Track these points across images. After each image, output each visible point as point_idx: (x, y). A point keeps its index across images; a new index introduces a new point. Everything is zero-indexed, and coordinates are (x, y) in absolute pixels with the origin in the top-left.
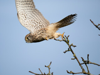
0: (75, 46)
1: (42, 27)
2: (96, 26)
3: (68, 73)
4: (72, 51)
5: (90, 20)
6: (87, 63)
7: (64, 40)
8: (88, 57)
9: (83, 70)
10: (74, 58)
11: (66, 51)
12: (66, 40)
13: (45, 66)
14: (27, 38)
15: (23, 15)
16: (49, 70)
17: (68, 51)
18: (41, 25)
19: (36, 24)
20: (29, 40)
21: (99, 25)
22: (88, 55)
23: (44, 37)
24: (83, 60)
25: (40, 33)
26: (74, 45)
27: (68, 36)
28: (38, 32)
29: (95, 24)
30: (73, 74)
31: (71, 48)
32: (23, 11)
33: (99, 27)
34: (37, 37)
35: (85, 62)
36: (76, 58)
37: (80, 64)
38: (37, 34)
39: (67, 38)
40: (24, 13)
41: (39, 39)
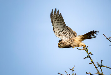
0: (93, 54)
1: (72, 37)
2: (108, 39)
3: (87, 74)
4: (90, 58)
5: (104, 35)
6: (101, 66)
7: (85, 49)
8: (102, 62)
9: (98, 72)
10: (91, 62)
11: (86, 58)
12: (86, 49)
13: (70, 69)
14: (60, 45)
15: (57, 30)
16: (73, 72)
17: (87, 57)
18: (71, 35)
19: (67, 34)
20: (61, 46)
21: (110, 38)
22: (102, 61)
23: (72, 45)
24: (98, 64)
25: (69, 42)
26: (91, 53)
27: (88, 47)
28: (68, 41)
29: (107, 38)
30: (91, 74)
31: (89, 56)
32: (57, 27)
33: (110, 39)
34: (67, 45)
35: (99, 65)
36: (93, 63)
37: (96, 68)
38: (67, 42)
39: (87, 48)
40: (58, 28)
41: (68, 46)
